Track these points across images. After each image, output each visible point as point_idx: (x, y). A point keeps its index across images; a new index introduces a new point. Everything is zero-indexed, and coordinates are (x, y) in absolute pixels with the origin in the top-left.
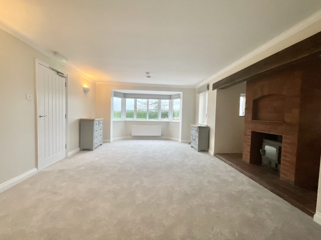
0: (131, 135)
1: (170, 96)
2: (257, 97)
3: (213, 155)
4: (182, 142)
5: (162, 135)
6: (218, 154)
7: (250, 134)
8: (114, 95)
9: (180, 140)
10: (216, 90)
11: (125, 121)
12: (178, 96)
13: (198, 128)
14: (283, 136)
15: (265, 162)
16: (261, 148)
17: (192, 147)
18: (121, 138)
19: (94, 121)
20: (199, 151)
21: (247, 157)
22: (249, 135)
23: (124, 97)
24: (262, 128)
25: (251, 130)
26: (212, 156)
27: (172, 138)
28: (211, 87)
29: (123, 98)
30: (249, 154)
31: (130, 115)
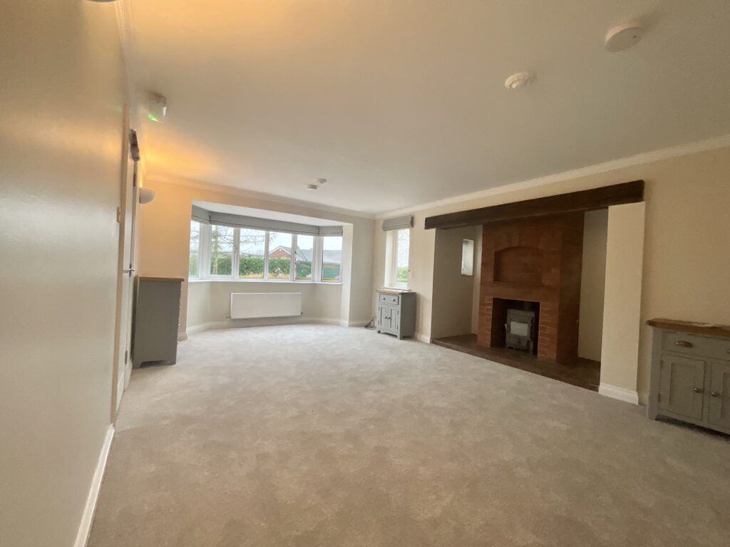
0: (230, 317)
1: (318, 228)
2: (501, 248)
3: (429, 342)
4: (351, 326)
5: (302, 313)
6: (440, 339)
7: (492, 302)
8: (193, 216)
9: (347, 322)
10: (433, 231)
11: (212, 282)
12: (338, 231)
13: (400, 296)
14: (541, 303)
15: (510, 341)
16: (506, 322)
17: (379, 332)
18: (202, 326)
19: (182, 283)
20: (401, 339)
21: (486, 338)
22: (488, 305)
23: (210, 221)
24: (509, 293)
25: (491, 297)
26: (426, 344)
27: (328, 320)
28: (420, 223)
29: (206, 223)
30: (490, 333)
31: (224, 267)
